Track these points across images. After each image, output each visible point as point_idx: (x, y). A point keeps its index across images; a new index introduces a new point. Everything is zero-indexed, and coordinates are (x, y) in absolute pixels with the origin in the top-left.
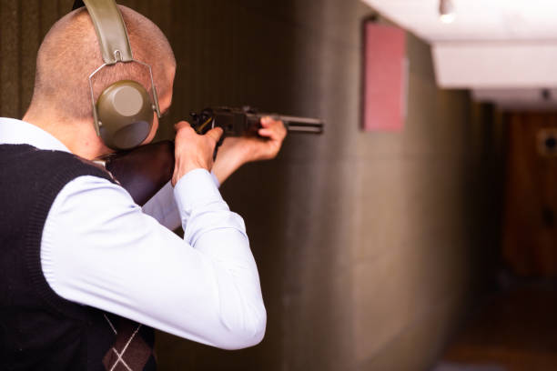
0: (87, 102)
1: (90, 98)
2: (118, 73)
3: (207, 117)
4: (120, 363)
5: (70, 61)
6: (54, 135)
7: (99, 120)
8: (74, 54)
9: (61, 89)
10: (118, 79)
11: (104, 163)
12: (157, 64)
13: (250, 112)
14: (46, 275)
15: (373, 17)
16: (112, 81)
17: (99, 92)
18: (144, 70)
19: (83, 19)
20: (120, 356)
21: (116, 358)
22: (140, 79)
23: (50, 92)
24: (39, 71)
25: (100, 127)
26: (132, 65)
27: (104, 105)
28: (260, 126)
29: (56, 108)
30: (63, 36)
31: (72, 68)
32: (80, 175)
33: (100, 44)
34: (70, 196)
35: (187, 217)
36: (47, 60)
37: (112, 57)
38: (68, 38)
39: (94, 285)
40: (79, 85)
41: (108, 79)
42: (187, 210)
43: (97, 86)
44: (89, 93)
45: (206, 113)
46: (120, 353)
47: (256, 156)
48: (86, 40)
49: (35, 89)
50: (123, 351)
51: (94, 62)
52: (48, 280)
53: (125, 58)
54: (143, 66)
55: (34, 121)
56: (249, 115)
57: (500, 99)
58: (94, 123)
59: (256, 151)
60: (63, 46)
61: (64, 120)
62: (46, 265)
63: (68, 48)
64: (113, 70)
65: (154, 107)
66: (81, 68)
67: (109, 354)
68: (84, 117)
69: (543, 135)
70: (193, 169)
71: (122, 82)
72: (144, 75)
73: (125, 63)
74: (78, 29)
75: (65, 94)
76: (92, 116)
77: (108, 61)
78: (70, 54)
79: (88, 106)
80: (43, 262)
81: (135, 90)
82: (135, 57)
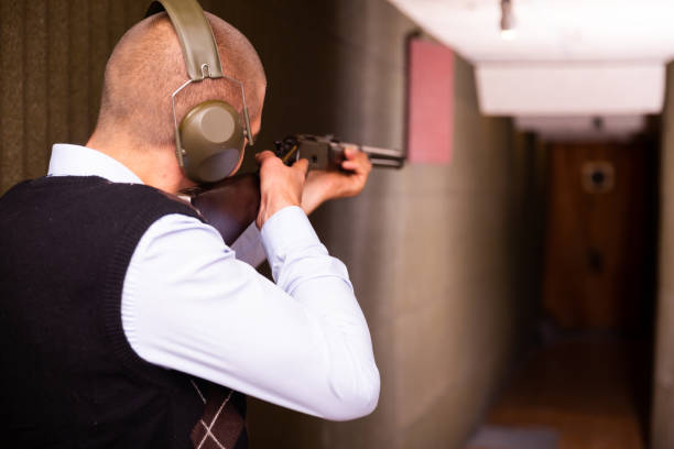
0: (168, 126)
1: (172, 121)
2: (205, 91)
3: (291, 145)
4: (209, 437)
5: (149, 77)
6: (126, 165)
7: (183, 147)
8: (153, 69)
9: (137, 111)
10: (205, 99)
11: (189, 199)
12: (249, 80)
13: (333, 141)
14: (127, 334)
15: (416, 34)
16: (198, 100)
17: (183, 115)
18: (236, 89)
19: (163, 27)
20: (209, 430)
21: (204, 431)
22: (230, 99)
23: (122, 115)
24: (109, 88)
25: (184, 156)
26: (221, 82)
27: (189, 129)
28: (344, 158)
29: (130, 134)
30: (139, 46)
31: (151, 85)
32: (167, 213)
33: (185, 57)
34: (156, 239)
35: (280, 264)
36: (120, 75)
37: (199, 71)
38: (146, 49)
39: (182, 345)
40: (159, 106)
41: (193, 98)
42: (280, 255)
43: (180, 107)
44: (171, 115)
45: (290, 141)
46: (208, 426)
47: (339, 192)
48: (167, 51)
49: (102, 111)
50: (212, 424)
51: (178, 78)
52: (129, 340)
53: (213, 73)
54: (233, 84)
55: (102, 147)
56: (334, 145)
57: (544, 127)
58: (176, 151)
59: (340, 186)
60: (140, 59)
61: (138, 147)
62: (128, 322)
63: (146, 62)
64: (198, 88)
65: (245, 132)
66: (161, 86)
67: (196, 427)
68: (163, 144)
69: (589, 169)
70: (283, 207)
71: (209, 102)
72: (234, 94)
73: (213, 79)
74: (158, 39)
75: (141, 116)
76: (174, 142)
77: (194, 77)
78: (148, 68)
79: (168, 130)
80: (124, 318)
81: (225, 112)
82: (225, 73)
